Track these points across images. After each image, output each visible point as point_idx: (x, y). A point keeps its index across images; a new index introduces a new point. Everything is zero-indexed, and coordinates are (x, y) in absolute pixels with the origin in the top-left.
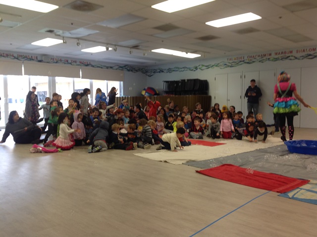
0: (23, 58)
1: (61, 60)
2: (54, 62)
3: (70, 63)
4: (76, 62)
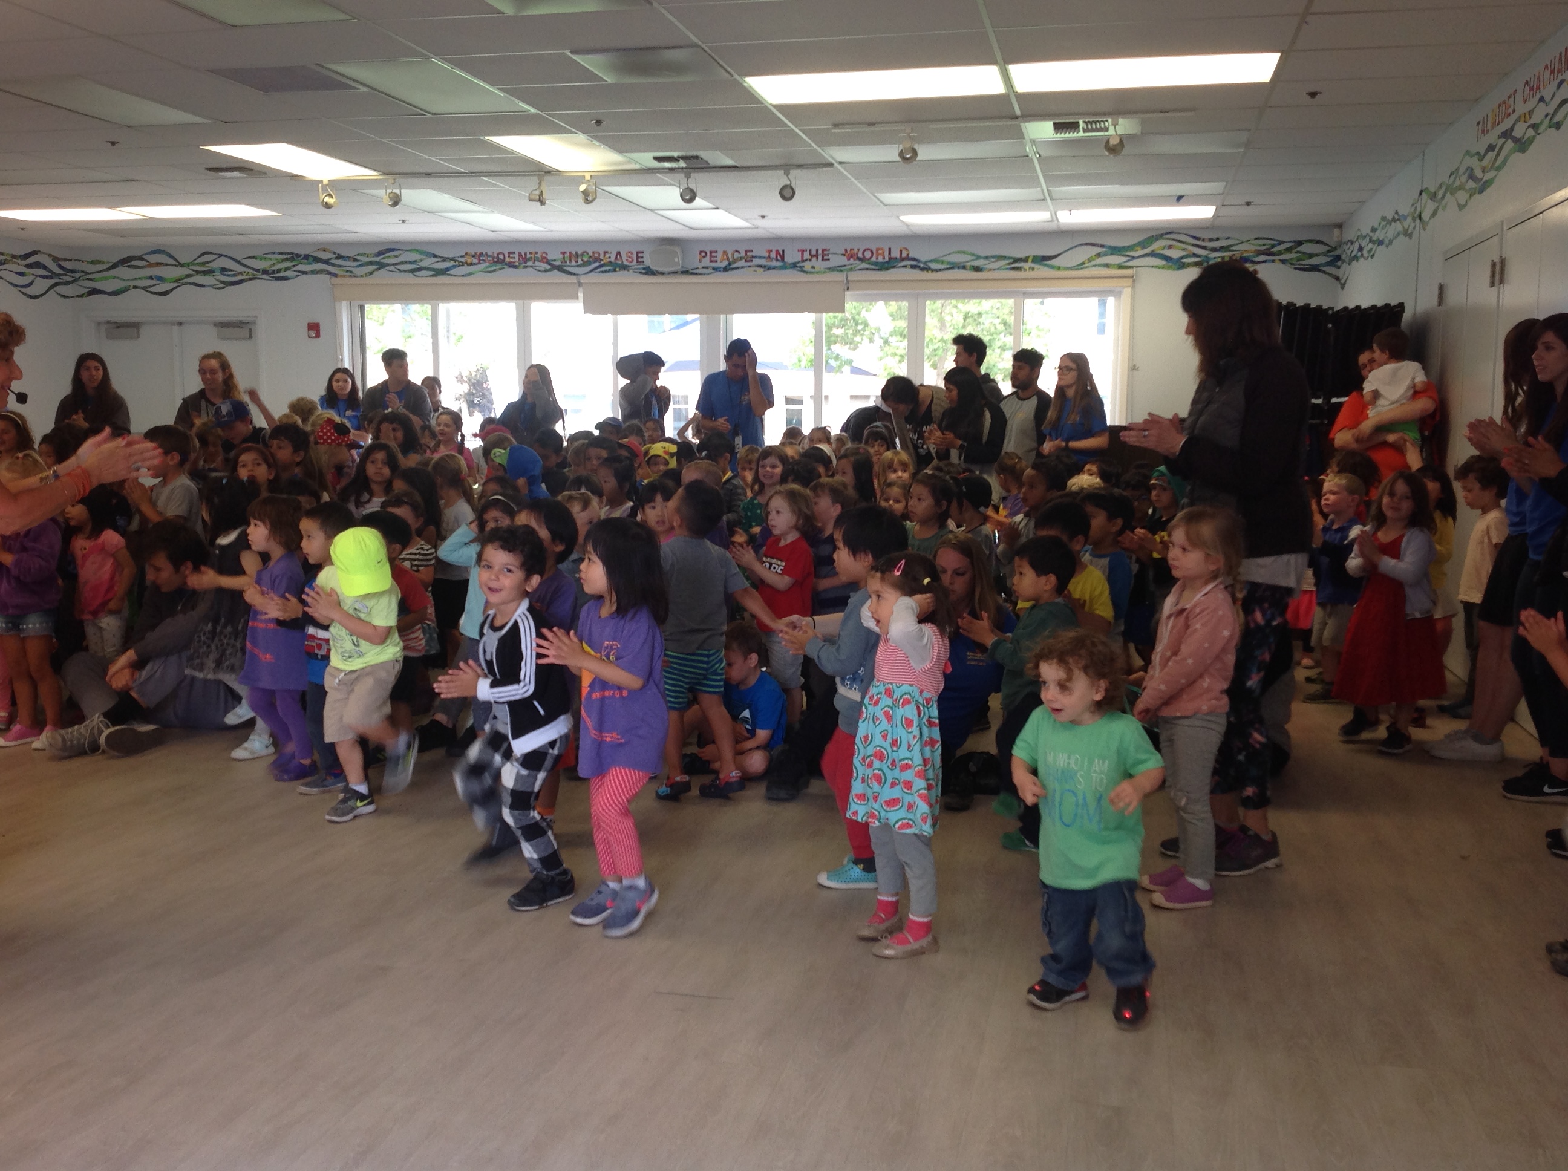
0: (585, 264)
1: (749, 257)
2: (715, 269)
3: (794, 265)
4: (824, 255)
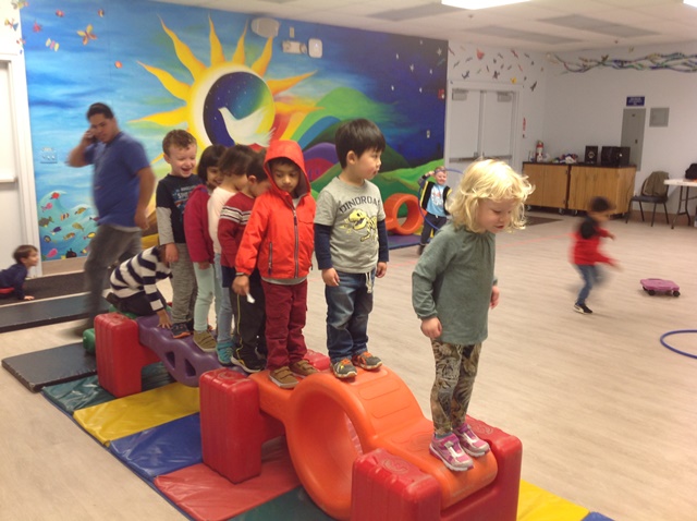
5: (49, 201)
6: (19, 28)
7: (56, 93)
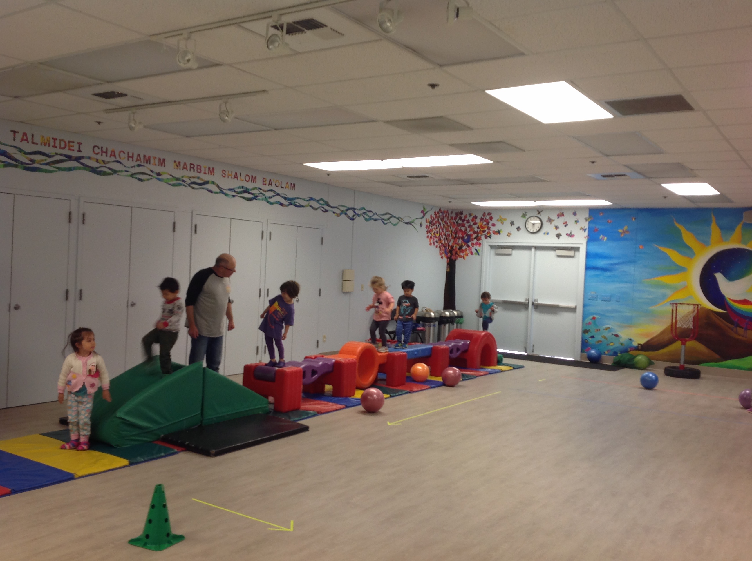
5: (590, 321)
6: (587, 231)
7: (601, 263)
